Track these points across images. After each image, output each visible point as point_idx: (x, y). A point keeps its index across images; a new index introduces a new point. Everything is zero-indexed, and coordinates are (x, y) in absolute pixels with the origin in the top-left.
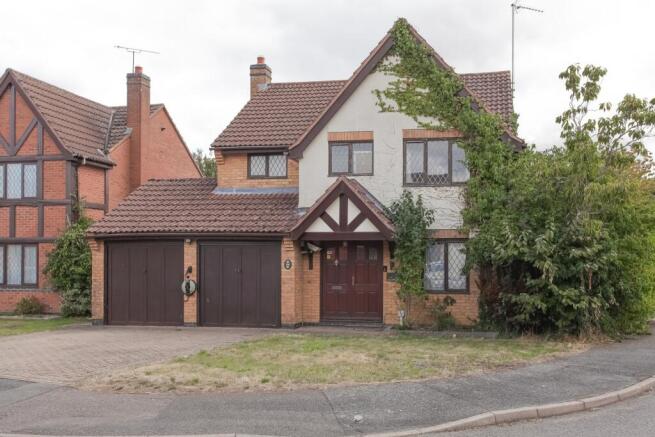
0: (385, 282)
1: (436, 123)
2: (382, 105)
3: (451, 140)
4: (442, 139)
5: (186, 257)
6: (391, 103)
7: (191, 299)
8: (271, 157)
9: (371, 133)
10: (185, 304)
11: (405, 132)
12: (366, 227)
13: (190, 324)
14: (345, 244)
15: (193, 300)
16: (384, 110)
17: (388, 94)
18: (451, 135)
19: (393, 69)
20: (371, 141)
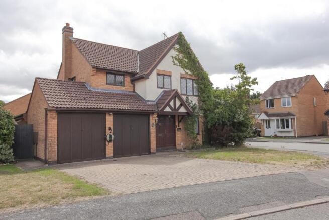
0: (176, 132)
1: (190, 73)
2: (174, 62)
3: (193, 80)
4: (191, 79)
5: (107, 122)
6: (177, 62)
7: (110, 144)
8: (116, 76)
9: (171, 72)
10: (107, 147)
11: (181, 74)
12: (182, 110)
13: (109, 157)
14: (170, 117)
15: (111, 144)
16: (175, 65)
17: (176, 59)
18: (193, 78)
19: (177, 50)
20: (170, 76)
